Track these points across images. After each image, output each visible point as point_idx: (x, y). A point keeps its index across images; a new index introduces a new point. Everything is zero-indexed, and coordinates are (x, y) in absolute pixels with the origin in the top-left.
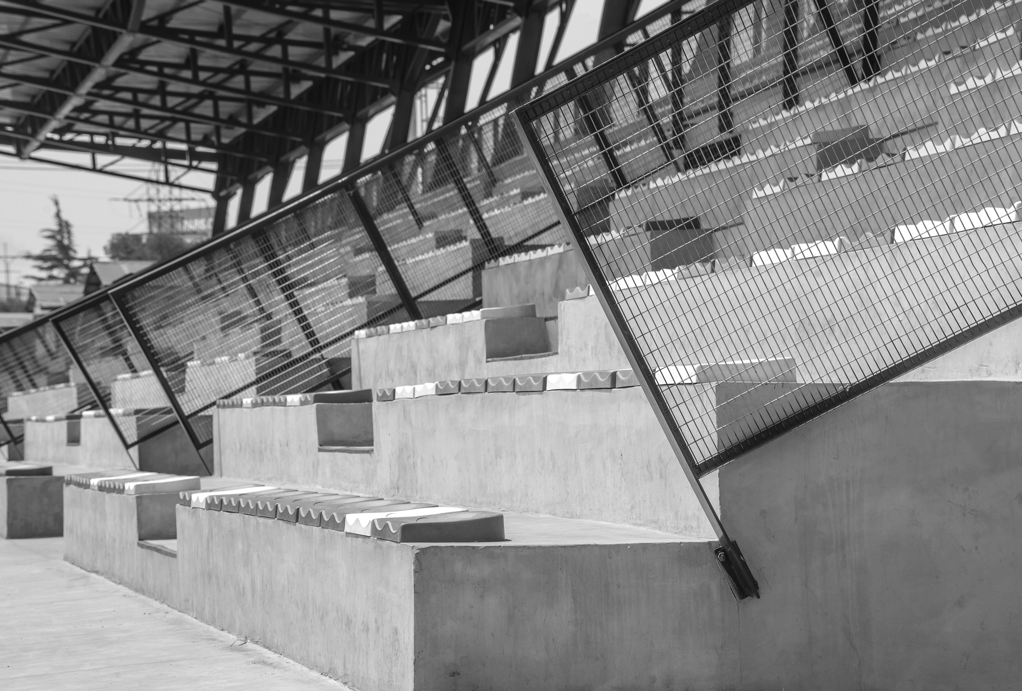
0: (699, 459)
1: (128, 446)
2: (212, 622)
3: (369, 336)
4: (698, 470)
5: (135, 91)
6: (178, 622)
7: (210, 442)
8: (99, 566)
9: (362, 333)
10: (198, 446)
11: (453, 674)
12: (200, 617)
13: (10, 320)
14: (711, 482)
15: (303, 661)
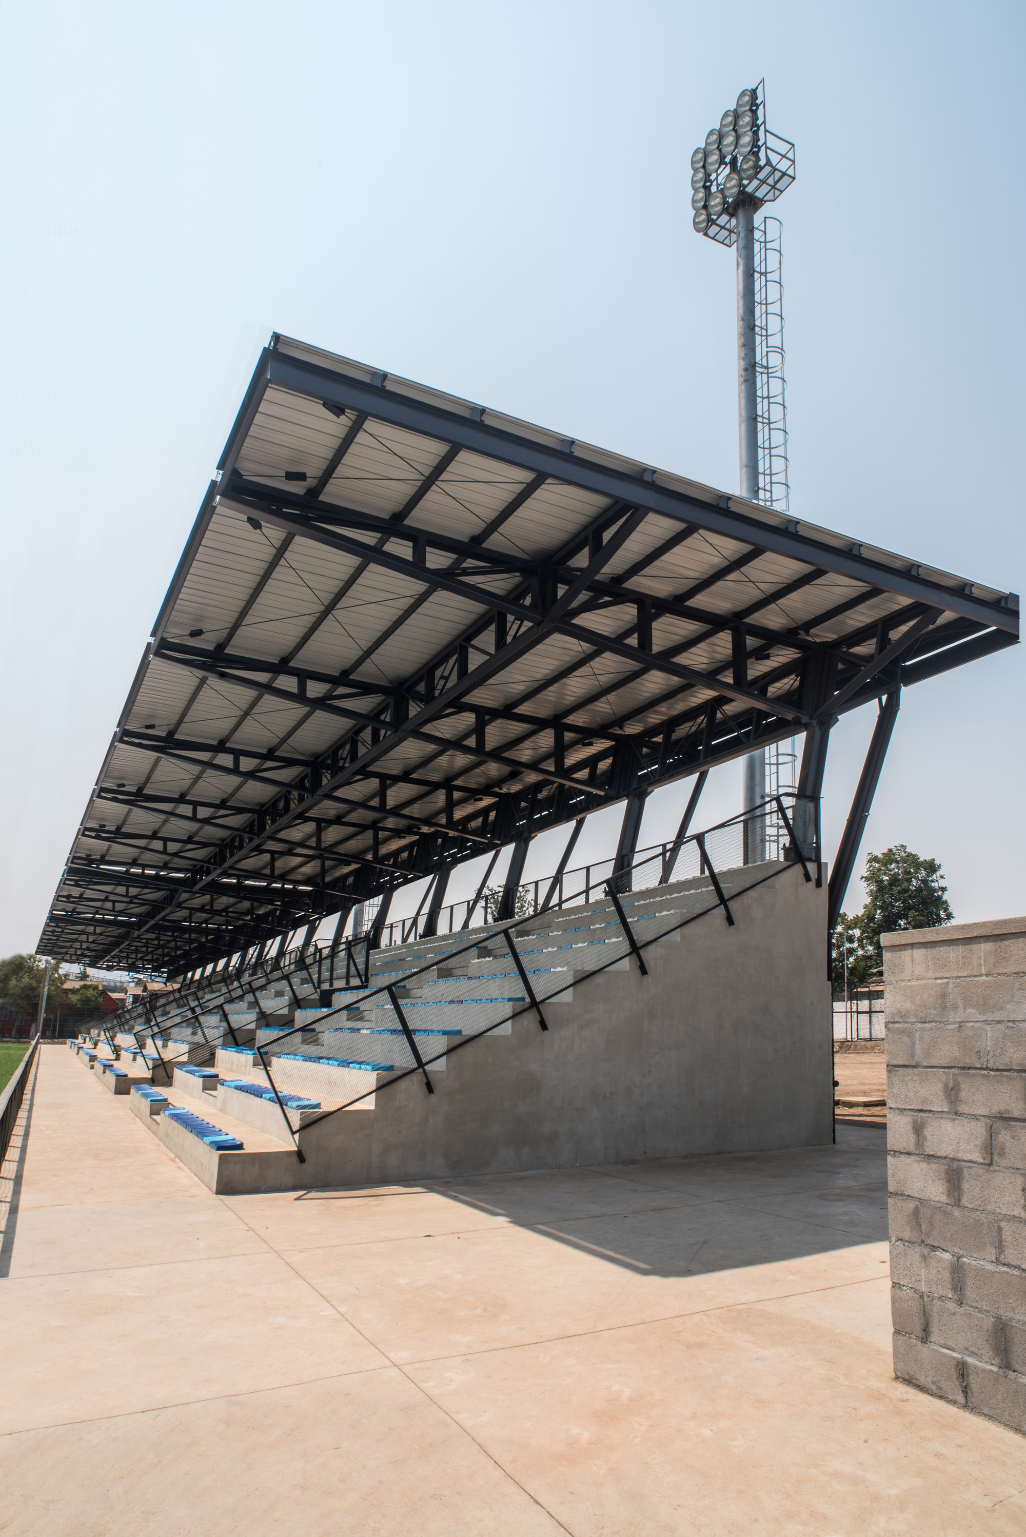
0: (294, 1130)
1: (149, 1070)
2: (167, 1147)
3: (222, 1049)
4: (293, 1133)
5: (147, 939)
6: (158, 1145)
7: (172, 1077)
8: (138, 1116)
9: (220, 1047)
10: (169, 1078)
11: (226, 1184)
12: (164, 1144)
13: (120, 996)
14: (297, 1136)
15: (190, 1169)
